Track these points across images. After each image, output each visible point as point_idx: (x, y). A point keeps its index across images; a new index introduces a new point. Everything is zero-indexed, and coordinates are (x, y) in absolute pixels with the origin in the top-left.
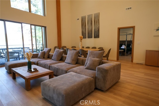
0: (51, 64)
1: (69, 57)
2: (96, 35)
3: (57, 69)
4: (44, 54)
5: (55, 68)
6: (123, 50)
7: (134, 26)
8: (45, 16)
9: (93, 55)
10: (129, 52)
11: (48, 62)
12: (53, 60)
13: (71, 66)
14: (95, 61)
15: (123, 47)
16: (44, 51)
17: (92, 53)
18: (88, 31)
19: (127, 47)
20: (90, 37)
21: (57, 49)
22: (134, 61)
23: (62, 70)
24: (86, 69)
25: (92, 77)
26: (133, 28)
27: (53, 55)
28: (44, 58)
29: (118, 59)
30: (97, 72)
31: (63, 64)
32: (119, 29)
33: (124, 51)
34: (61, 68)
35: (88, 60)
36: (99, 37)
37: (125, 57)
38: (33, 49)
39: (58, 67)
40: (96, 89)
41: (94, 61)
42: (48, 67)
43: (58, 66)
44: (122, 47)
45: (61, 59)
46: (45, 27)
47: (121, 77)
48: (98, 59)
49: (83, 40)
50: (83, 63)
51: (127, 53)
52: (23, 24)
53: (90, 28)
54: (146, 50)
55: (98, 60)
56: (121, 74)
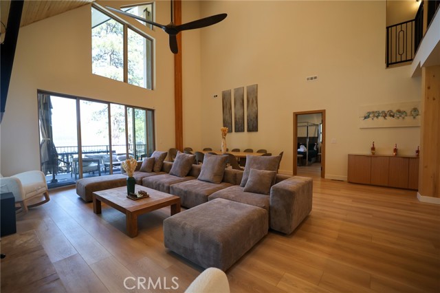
0: (170, 183)
1: (207, 168)
2: (251, 127)
3: (186, 192)
4: (153, 162)
5: (182, 190)
6: (301, 156)
7: (324, 111)
8: (152, 89)
9: (257, 164)
10: (313, 159)
11: (163, 178)
12: (172, 174)
13: (213, 186)
14: (264, 175)
15: (302, 149)
16: (152, 157)
17: (254, 160)
18: (235, 118)
19: (309, 150)
20: (239, 129)
21: (179, 154)
22: (327, 176)
23: (197, 195)
24: (246, 191)
25: (264, 208)
26: (322, 113)
27: (171, 166)
28: (153, 171)
29: (295, 173)
30: (273, 196)
31: (195, 182)
32: (296, 115)
33: (305, 157)
34: (194, 191)
35: (248, 174)
36: (257, 131)
37: (307, 167)
38: (128, 154)
39: (186, 190)
40: (271, 230)
41: (261, 177)
42: (165, 189)
43: (186, 186)
44: (299, 150)
45: (191, 173)
46: (153, 111)
47: (313, 207)
48: (269, 172)
49: (228, 135)
50: (236, 181)
51: (310, 160)
52: (111, 104)
53: (240, 113)
54: (349, 155)
55: (269, 174)
56: (313, 202)
